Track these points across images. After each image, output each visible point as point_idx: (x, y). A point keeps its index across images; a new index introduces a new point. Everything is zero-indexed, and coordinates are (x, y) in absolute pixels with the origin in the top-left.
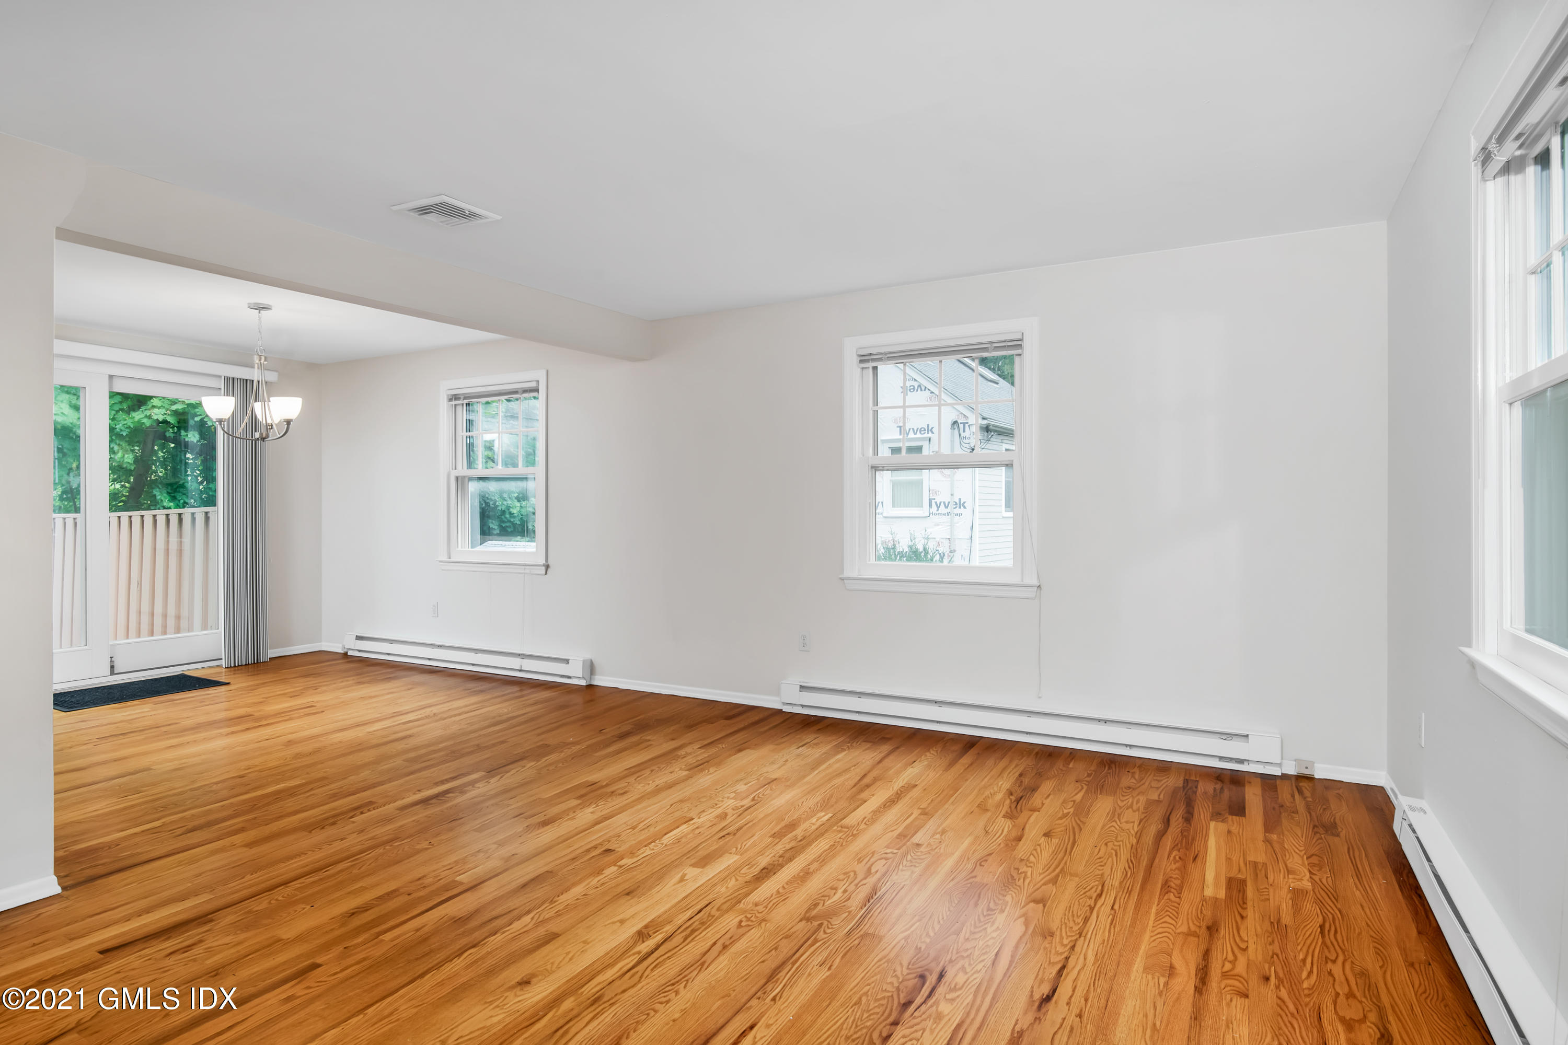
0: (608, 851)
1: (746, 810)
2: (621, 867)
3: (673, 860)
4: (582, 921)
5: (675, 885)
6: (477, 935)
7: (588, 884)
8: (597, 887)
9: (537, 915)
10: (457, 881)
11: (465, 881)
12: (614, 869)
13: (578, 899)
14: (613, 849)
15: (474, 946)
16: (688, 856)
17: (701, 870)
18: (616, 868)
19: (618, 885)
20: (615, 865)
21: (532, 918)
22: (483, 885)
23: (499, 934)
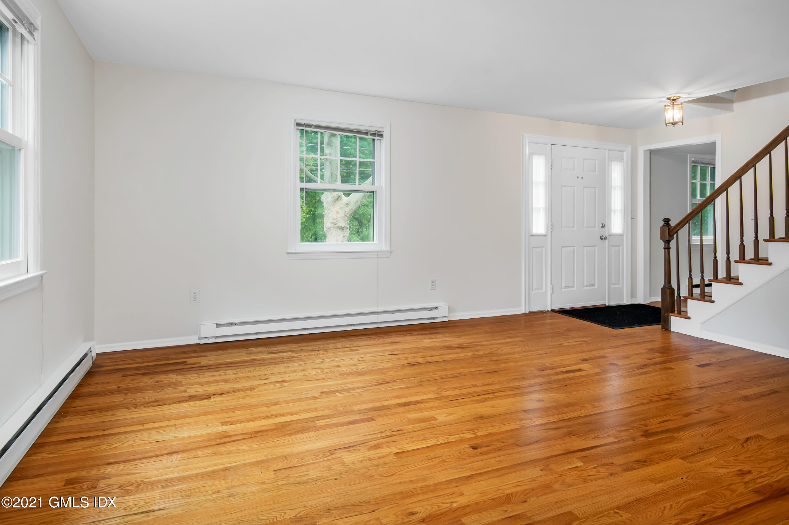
0: (474, 448)
1: (353, 446)
2: (475, 433)
3: (443, 427)
4: (511, 413)
5: (456, 414)
6: (563, 424)
7: (499, 430)
8: (495, 426)
9: (532, 423)
10: (582, 462)
11: (576, 460)
12: (479, 434)
13: (509, 423)
14: (471, 448)
15: (564, 420)
16: (433, 426)
17: (434, 416)
18: (478, 434)
19: (484, 423)
20: (477, 436)
21: (534, 422)
22: (564, 452)
23: (552, 421)
